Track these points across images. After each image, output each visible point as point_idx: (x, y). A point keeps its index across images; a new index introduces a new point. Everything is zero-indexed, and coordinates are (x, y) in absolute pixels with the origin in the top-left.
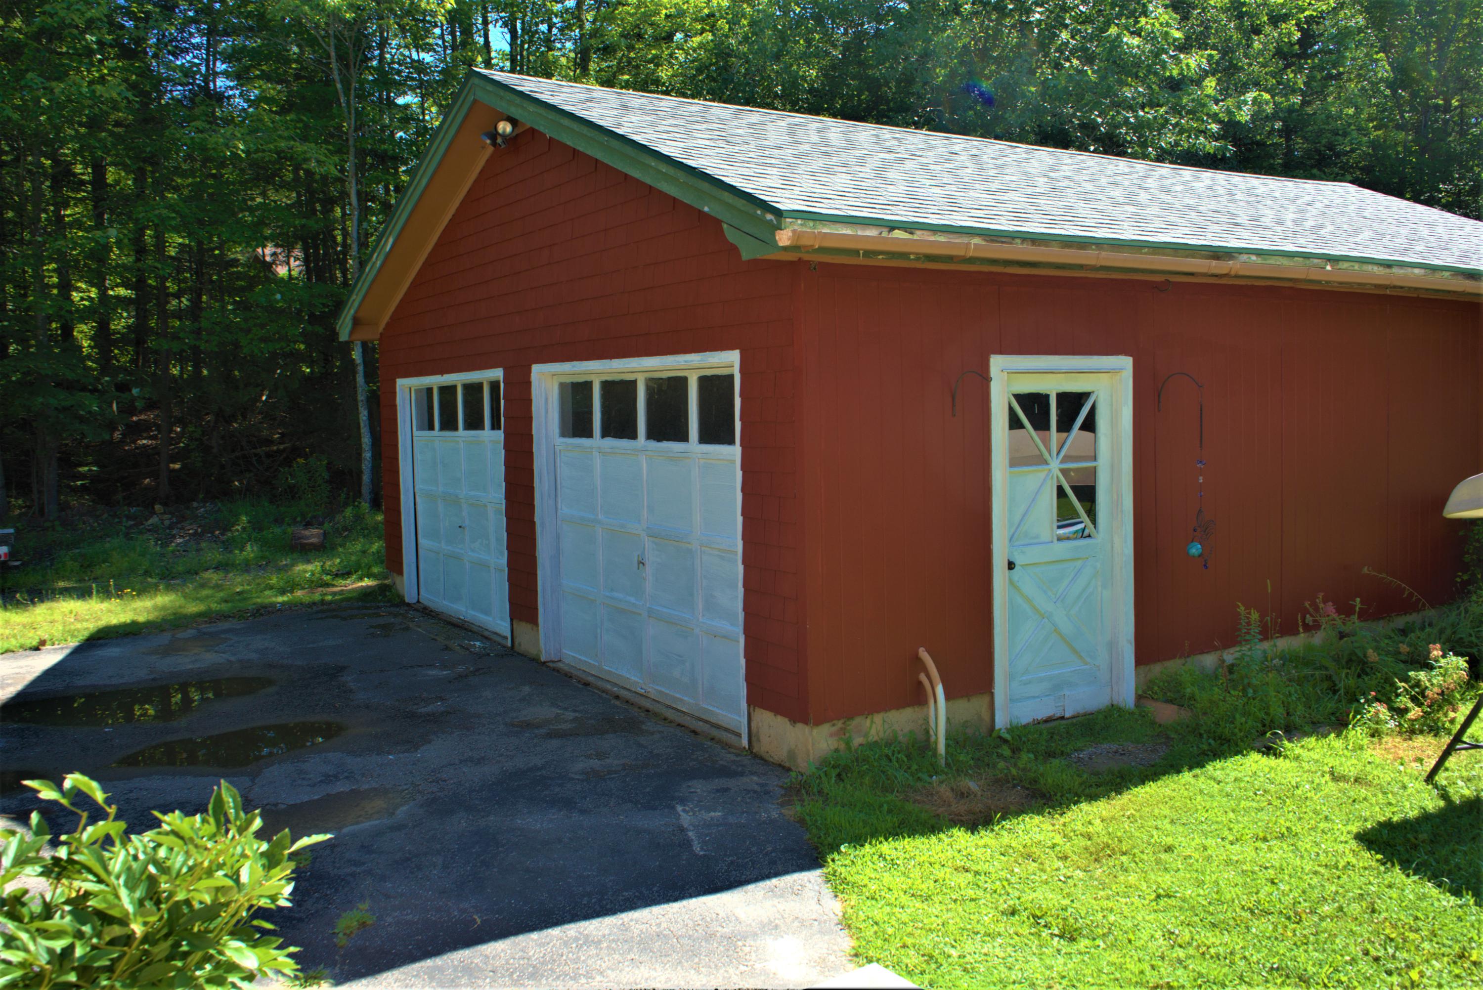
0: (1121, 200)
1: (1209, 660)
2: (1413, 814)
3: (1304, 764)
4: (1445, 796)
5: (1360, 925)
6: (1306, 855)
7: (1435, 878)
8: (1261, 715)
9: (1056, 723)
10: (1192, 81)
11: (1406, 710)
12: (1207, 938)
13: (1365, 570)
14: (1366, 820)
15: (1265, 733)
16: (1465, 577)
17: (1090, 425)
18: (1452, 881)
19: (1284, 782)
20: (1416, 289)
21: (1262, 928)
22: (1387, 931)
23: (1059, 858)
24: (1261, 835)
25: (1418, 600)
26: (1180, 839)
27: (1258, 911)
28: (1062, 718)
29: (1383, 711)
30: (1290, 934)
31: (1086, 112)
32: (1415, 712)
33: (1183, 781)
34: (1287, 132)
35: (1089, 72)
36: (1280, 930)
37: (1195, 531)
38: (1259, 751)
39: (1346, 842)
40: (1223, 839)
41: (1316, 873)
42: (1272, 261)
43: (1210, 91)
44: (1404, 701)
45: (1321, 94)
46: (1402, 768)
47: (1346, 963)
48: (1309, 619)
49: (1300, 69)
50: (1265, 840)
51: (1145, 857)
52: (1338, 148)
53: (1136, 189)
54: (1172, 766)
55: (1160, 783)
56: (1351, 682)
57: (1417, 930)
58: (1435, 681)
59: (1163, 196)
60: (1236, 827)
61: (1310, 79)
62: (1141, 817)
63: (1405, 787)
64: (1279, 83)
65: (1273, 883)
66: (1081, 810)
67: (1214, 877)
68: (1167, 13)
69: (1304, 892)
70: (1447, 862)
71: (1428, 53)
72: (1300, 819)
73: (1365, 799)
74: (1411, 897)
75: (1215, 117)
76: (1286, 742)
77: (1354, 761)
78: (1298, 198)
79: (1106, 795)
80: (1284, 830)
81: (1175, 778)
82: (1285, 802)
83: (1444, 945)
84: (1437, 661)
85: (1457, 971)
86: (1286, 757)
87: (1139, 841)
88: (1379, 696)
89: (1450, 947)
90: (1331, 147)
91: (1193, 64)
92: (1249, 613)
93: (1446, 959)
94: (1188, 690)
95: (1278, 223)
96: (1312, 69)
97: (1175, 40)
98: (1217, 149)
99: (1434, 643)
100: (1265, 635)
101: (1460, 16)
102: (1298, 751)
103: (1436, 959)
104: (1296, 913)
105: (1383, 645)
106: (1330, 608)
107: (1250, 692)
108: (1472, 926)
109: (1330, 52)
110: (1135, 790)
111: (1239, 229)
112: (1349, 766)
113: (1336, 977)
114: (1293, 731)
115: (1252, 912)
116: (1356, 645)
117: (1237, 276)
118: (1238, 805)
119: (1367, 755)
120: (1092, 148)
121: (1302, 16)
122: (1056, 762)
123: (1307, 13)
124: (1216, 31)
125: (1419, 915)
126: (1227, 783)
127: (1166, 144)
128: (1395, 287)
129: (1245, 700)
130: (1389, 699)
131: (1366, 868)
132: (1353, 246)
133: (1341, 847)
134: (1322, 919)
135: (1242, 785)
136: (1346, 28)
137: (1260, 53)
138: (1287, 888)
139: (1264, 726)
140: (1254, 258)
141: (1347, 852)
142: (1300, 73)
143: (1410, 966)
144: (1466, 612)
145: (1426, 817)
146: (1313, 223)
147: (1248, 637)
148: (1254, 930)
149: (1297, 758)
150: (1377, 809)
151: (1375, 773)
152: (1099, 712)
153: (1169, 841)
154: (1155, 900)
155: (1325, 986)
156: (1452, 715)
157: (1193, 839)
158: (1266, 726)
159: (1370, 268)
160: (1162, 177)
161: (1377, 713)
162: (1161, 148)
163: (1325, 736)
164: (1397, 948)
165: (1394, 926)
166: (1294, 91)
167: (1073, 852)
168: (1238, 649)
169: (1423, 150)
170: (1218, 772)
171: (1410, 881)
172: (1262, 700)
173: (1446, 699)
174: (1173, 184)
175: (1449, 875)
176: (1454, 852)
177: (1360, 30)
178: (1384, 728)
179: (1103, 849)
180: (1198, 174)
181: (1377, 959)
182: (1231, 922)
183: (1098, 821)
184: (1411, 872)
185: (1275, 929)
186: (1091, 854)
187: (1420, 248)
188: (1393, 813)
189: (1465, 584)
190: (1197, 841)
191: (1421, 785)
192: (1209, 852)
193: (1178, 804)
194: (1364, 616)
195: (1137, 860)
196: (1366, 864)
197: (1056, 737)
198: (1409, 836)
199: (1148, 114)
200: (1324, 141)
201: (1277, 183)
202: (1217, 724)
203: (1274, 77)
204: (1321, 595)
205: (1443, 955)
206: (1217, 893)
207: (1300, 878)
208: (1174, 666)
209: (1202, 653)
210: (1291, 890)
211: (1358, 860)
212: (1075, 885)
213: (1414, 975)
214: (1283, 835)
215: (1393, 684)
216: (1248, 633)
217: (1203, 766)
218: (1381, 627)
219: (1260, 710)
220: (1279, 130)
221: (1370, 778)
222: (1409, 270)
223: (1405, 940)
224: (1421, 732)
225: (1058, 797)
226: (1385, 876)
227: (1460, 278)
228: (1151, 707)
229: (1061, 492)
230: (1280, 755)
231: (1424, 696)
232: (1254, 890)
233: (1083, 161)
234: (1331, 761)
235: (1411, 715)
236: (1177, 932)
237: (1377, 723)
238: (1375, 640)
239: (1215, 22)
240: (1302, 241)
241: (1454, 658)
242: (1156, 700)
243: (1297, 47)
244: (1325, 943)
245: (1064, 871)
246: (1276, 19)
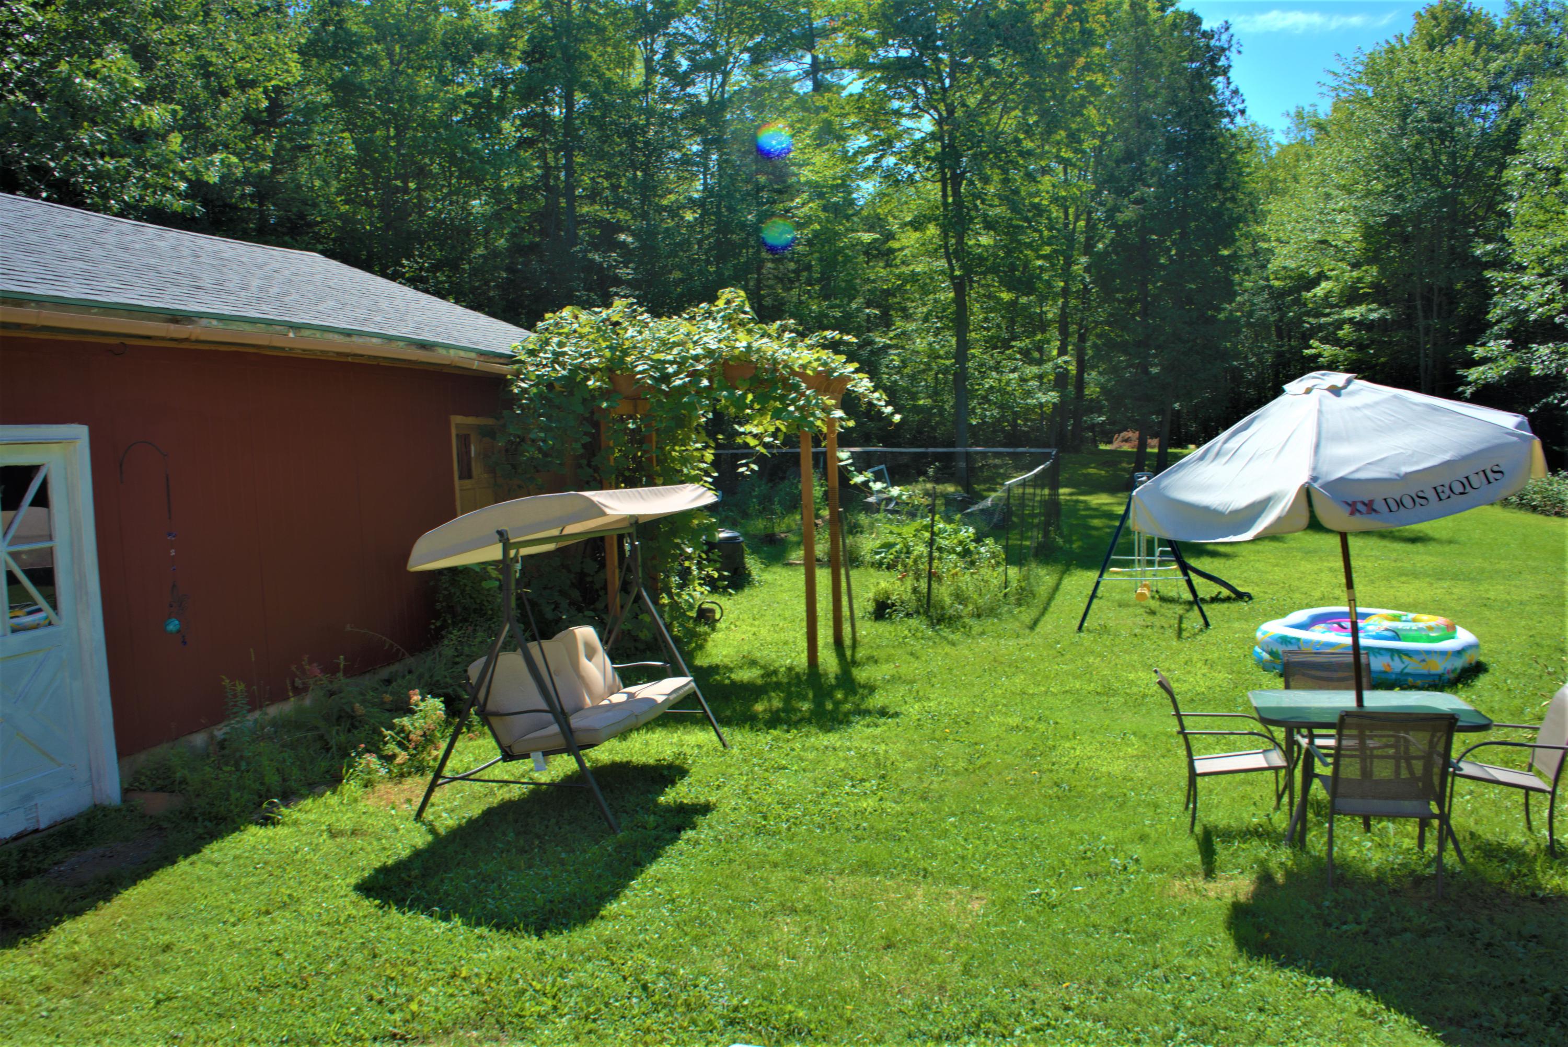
0: (70, 255)
1: (199, 739)
2: (405, 853)
3: (302, 828)
4: (432, 831)
5: (364, 973)
6: (308, 918)
7: (427, 910)
8: (257, 786)
9: (29, 838)
10: (157, 135)
11: (394, 756)
12: (213, 1031)
13: (348, 628)
14: (363, 870)
15: (262, 803)
16: (438, 624)
17: (42, 499)
18: (442, 908)
19: (284, 849)
20: (375, 357)
21: (269, 1004)
22: (388, 972)
23: (40, 992)
24: (263, 909)
25: (398, 650)
26: (179, 934)
27: (266, 988)
28: (36, 831)
29: (372, 760)
30: (297, 1002)
31: (36, 154)
32: (402, 757)
33: (179, 872)
34: (261, 197)
35: (39, 110)
36: (287, 1001)
37: (171, 606)
38: (257, 824)
39: (346, 896)
40: (225, 923)
41: (319, 933)
42: (234, 326)
43: (176, 148)
44: (392, 748)
45: (292, 162)
46: (393, 812)
47: (353, 1014)
48: (298, 682)
49: (268, 138)
50: (268, 913)
51: (141, 963)
52: (310, 218)
53: (89, 243)
54: (166, 858)
55: (153, 879)
56: (342, 738)
57: (414, 964)
58: (417, 725)
59: (121, 254)
60: (236, 907)
61: (278, 149)
62: (134, 921)
63: (397, 830)
64: (249, 148)
65: (278, 955)
66: (64, 930)
67: (217, 966)
68: (125, 59)
69: (309, 956)
70: (437, 891)
71: (388, 138)
72: (301, 883)
73: (361, 849)
74: (408, 933)
75: (182, 176)
76: (283, 809)
77: (350, 815)
78: (266, 264)
79: (92, 906)
80: (286, 898)
81: (170, 870)
82: (285, 870)
83: (438, 970)
84: (417, 705)
85: (450, 991)
86: (284, 824)
87: (133, 949)
88: (369, 747)
89: (444, 970)
90: (302, 216)
91: (156, 118)
92: (234, 685)
93: (440, 983)
94: (178, 775)
95: (243, 289)
96: (281, 138)
97: (136, 89)
98: (185, 208)
99: (413, 689)
100: (255, 704)
101: (413, 107)
102: (296, 815)
103: (433, 985)
104: (303, 979)
105: (368, 697)
106: (316, 669)
107: (243, 766)
108: (461, 945)
109: (298, 123)
110: (126, 894)
111: (200, 292)
112: (346, 821)
113: (344, 1031)
114: (289, 796)
115: (258, 990)
116: (344, 701)
117: (198, 341)
118: (239, 884)
119: (361, 807)
120: (44, 195)
121: (268, 84)
122: (30, 883)
123: (273, 83)
124: (182, 86)
125: (415, 948)
126: (226, 863)
127: (131, 197)
128: (355, 355)
129: (239, 774)
130: (378, 748)
131: (365, 917)
132: (317, 315)
133: (341, 902)
134: (328, 978)
135: (242, 861)
136: (313, 103)
137: (228, 116)
138: (292, 956)
139: (260, 796)
140: (215, 322)
141: (347, 904)
142: (269, 140)
143: (410, 999)
144: (440, 655)
145: (417, 854)
146: (278, 290)
147: (235, 710)
148: (261, 1009)
149: (296, 823)
150: (373, 856)
151: (369, 822)
152: (80, 815)
153: (166, 938)
154: (155, 1007)
155: (335, 1043)
156: (435, 753)
157: (193, 930)
158: (264, 795)
159: (330, 336)
160: (121, 233)
161: (368, 765)
162: (124, 201)
163: (321, 795)
164: (397, 985)
165: (394, 965)
166: (263, 158)
167: (58, 980)
168: (226, 723)
169: (388, 226)
170: (216, 855)
171: (405, 918)
172: (256, 771)
173: (428, 739)
174: (133, 242)
175: (439, 903)
176: (442, 881)
177: (326, 106)
178: (375, 777)
179: (92, 968)
180: (161, 233)
181: (380, 1002)
182: (238, 1007)
183: (85, 937)
184: (406, 909)
185: (282, 1002)
186: (79, 976)
187: (378, 319)
188: (388, 857)
189: (439, 630)
190: (198, 931)
191: (411, 824)
192: (211, 940)
193: (174, 897)
194: (348, 672)
195: (132, 969)
196: (366, 913)
197: (30, 854)
198: (403, 875)
199: (109, 164)
200: (295, 210)
201: (245, 248)
202: (211, 804)
203: (243, 142)
204: (306, 658)
205: (438, 980)
206: (221, 981)
207: (305, 943)
208: (161, 751)
209: (191, 733)
210: (296, 957)
211: (358, 911)
212: (61, 1017)
213: (414, 1006)
214: (285, 903)
215: (380, 734)
216: (235, 706)
217: (200, 851)
218: (367, 681)
219: (255, 781)
220: (250, 195)
221: (365, 827)
222: (368, 339)
223: (404, 976)
224: (410, 774)
225: (36, 922)
226: (384, 919)
227: (413, 348)
228: (139, 799)
229: (11, 578)
230: (278, 823)
231: (409, 741)
232: (260, 967)
233: (28, 208)
234: (327, 819)
235: (399, 760)
236: (181, 1035)
237: (369, 773)
238: (362, 694)
239: (181, 76)
240: (265, 308)
241: (432, 700)
242: (145, 791)
243: (265, 114)
244: (331, 1000)
245: (47, 1005)
246: (244, 84)
